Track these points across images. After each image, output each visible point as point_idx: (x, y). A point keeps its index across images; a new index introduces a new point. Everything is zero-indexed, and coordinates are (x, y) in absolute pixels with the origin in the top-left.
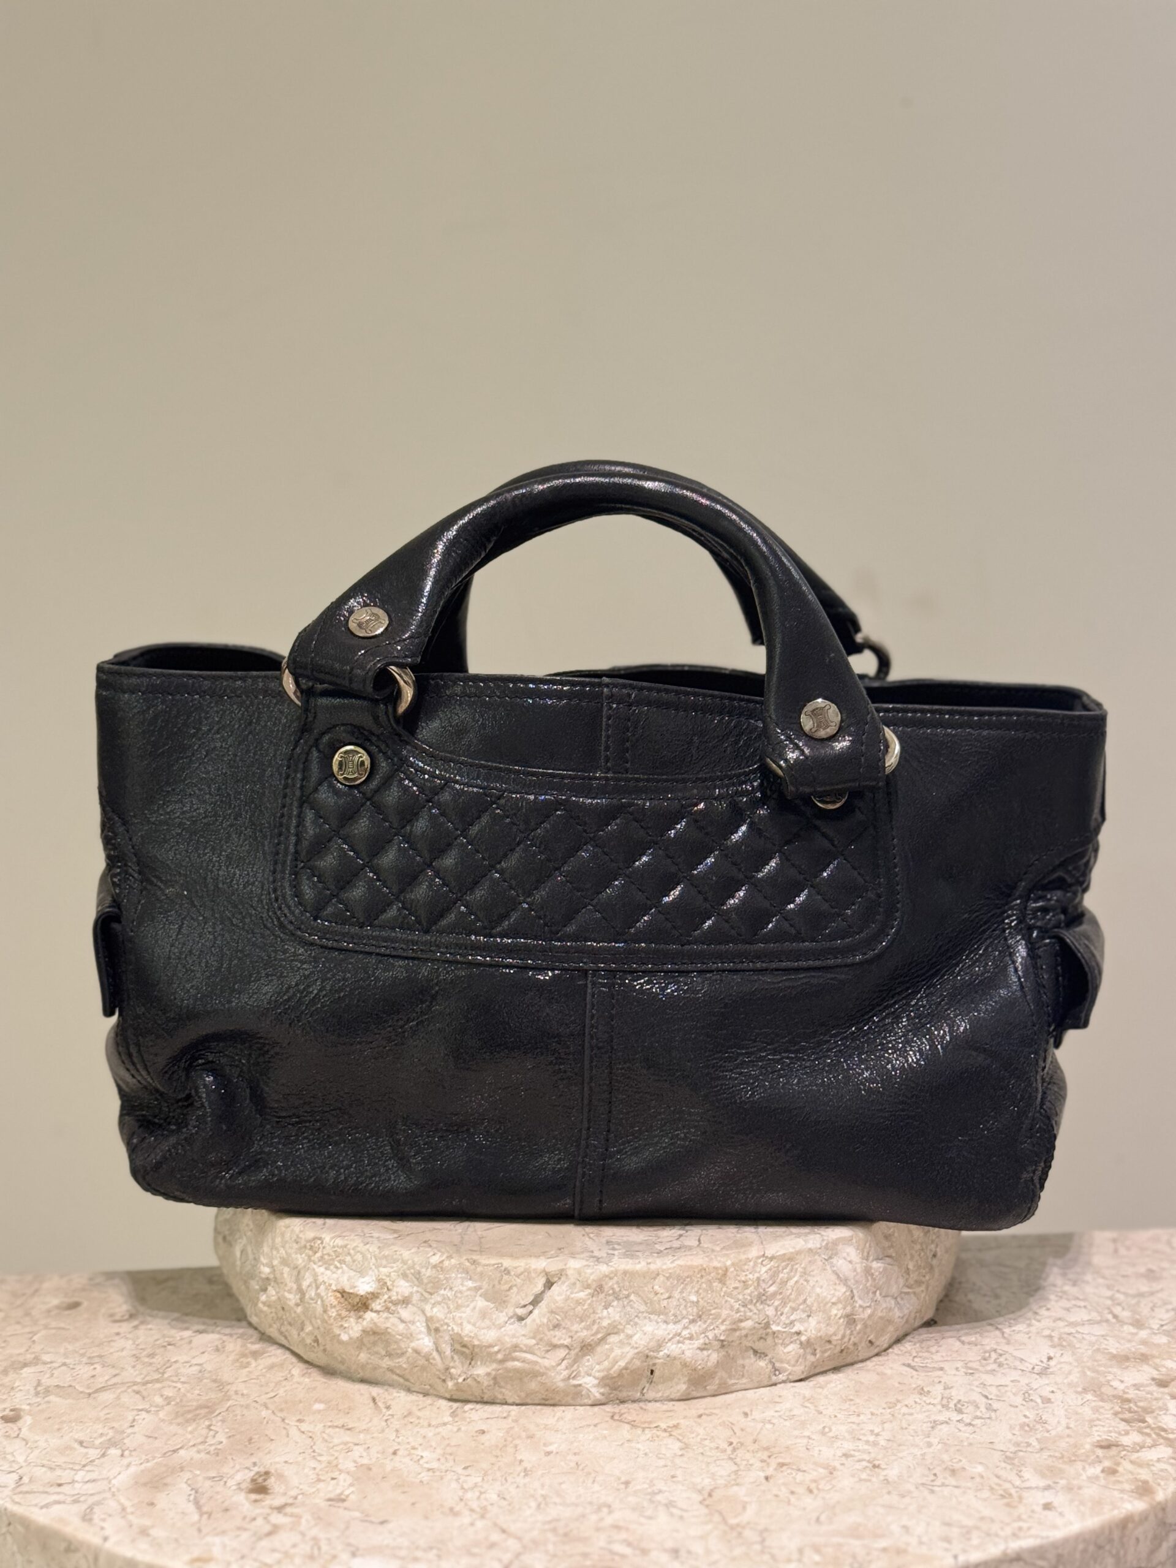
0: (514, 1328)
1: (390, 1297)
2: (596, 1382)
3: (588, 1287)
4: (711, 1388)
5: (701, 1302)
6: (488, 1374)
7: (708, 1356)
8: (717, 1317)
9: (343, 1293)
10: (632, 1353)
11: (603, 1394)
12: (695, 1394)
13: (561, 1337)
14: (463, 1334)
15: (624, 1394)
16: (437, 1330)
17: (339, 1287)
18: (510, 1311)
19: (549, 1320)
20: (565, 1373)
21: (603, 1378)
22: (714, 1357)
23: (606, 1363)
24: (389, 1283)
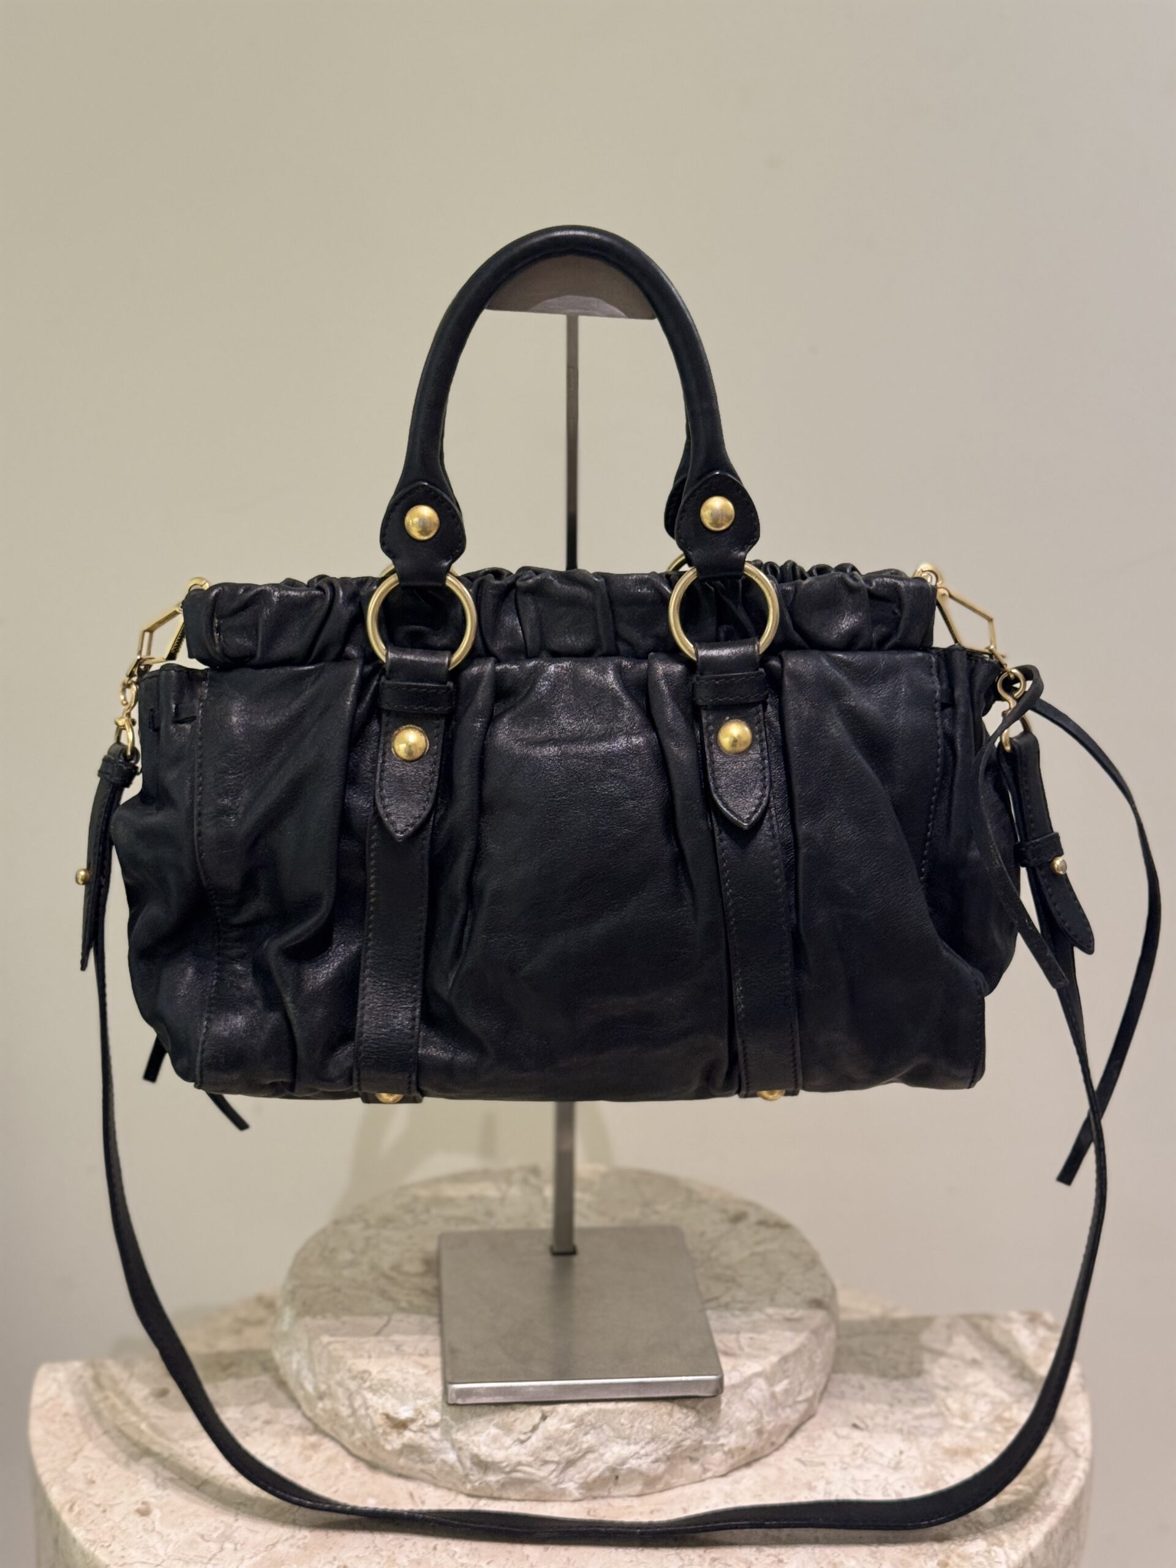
0: (516, 1449)
1: (424, 1422)
2: (576, 1486)
3: (573, 1421)
4: (659, 1486)
5: (655, 1430)
6: (498, 1482)
7: (659, 1466)
8: (665, 1440)
9: (388, 1416)
10: (603, 1467)
11: (581, 1494)
12: (648, 1491)
13: (552, 1456)
14: (480, 1453)
15: (596, 1493)
16: (460, 1449)
17: (385, 1411)
18: (515, 1436)
19: (544, 1444)
20: (555, 1481)
21: (583, 1483)
22: (662, 1467)
23: (584, 1474)
24: (424, 1412)
